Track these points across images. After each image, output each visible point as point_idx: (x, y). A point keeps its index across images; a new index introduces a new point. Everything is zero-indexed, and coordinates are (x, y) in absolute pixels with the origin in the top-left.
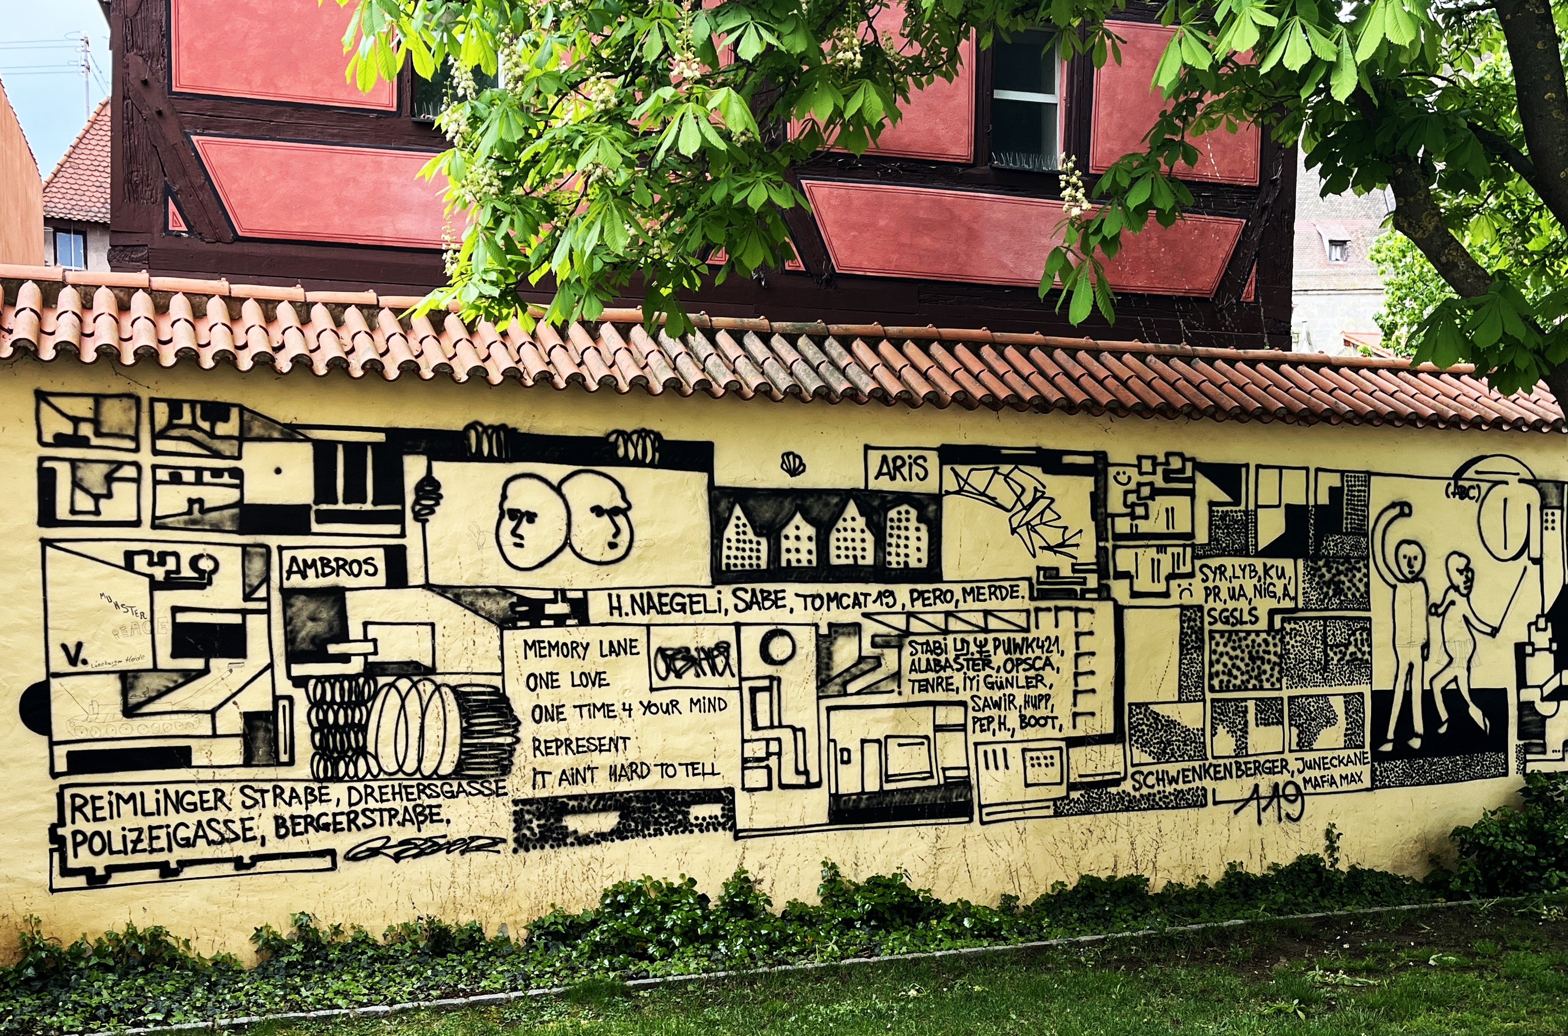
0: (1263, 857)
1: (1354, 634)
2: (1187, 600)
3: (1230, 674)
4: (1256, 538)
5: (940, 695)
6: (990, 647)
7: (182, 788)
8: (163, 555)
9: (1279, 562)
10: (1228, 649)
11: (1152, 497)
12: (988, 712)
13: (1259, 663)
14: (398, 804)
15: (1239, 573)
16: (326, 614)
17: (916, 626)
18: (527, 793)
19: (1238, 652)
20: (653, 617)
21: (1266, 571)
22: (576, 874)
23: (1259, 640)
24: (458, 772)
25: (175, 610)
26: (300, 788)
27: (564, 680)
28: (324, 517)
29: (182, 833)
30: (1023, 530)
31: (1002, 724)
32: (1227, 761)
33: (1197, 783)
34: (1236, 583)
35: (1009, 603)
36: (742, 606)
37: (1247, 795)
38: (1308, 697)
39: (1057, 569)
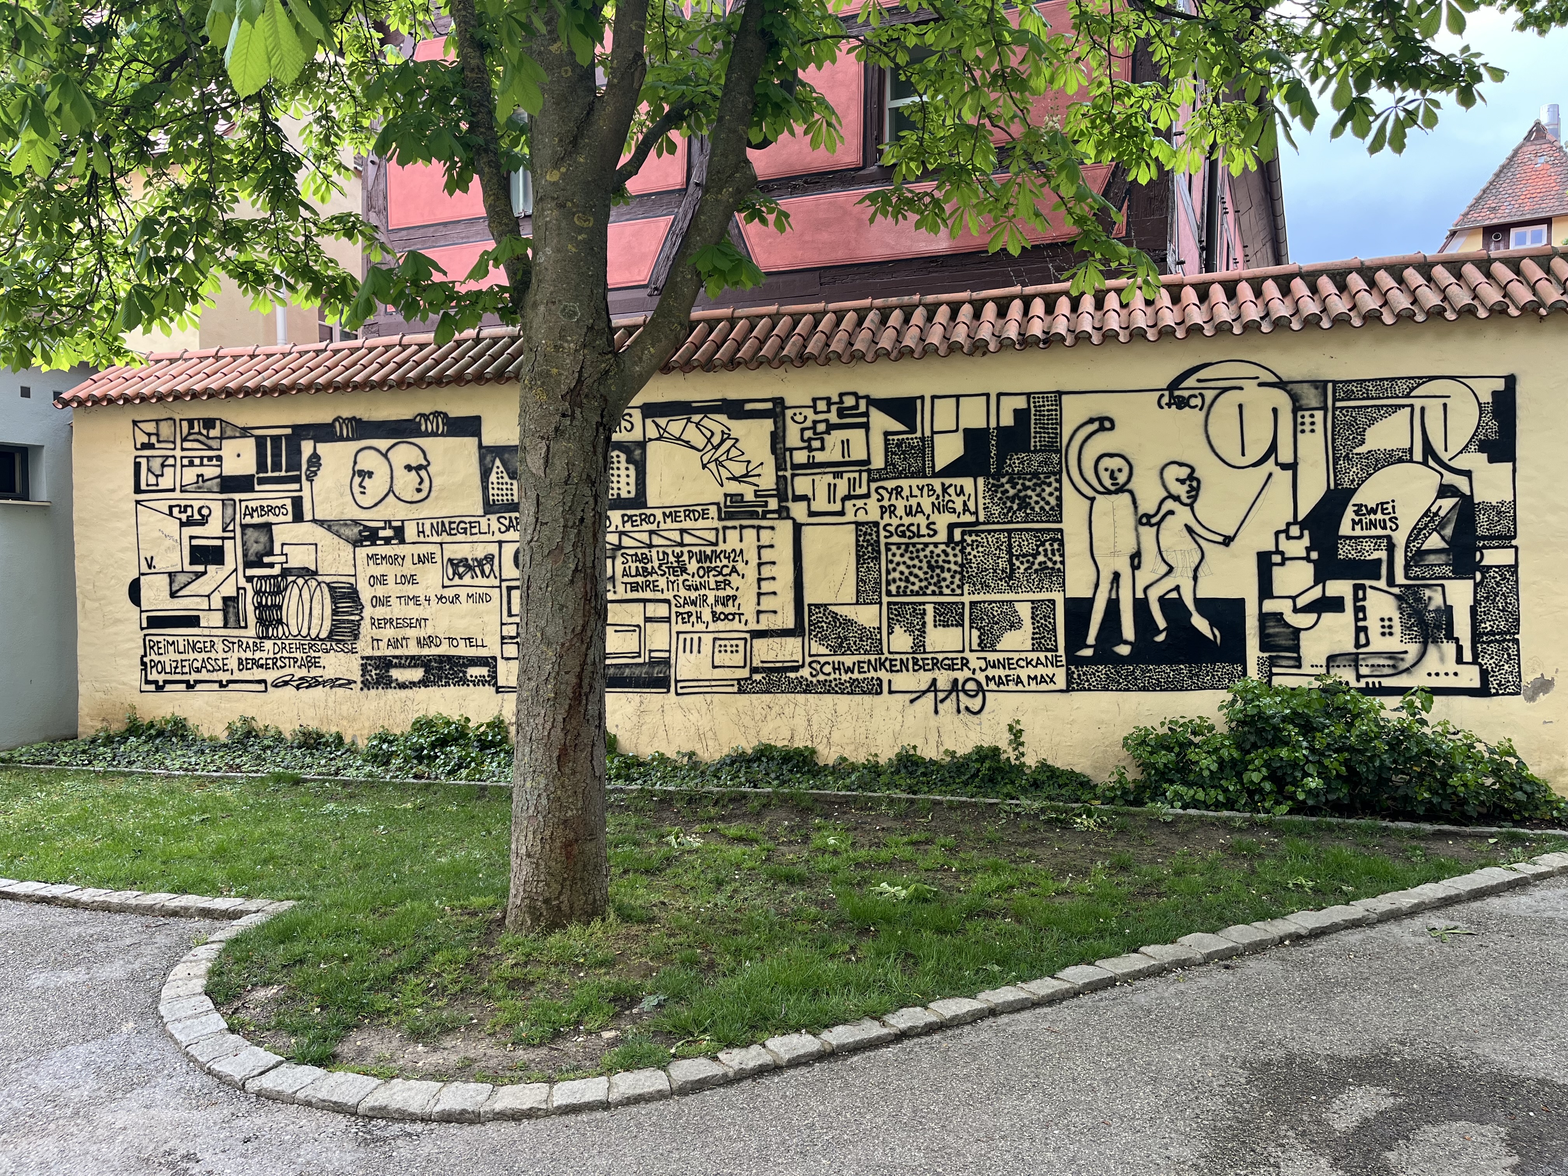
0: (939, 744)
1: (1043, 544)
2: (861, 517)
3: (907, 580)
4: (933, 461)
5: (649, 595)
6: (685, 557)
7: (196, 639)
8: (186, 507)
9: (958, 481)
10: (906, 559)
11: (828, 432)
12: (687, 609)
13: (938, 571)
14: (298, 655)
15: (916, 492)
16: (263, 539)
17: (626, 542)
18: (369, 652)
19: (916, 562)
20: (445, 538)
21: (945, 490)
22: (397, 707)
23: (938, 551)
24: (330, 637)
25: (191, 538)
26: (251, 642)
27: (391, 580)
28: (261, 481)
29: (196, 664)
30: (712, 466)
31: (699, 618)
32: (904, 657)
33: (872, 674)
34: (913, 502)
35: (701, 523)
36: (503, 529)
37: (924, 687)
38: (991, 602)
39: (742, 495)
